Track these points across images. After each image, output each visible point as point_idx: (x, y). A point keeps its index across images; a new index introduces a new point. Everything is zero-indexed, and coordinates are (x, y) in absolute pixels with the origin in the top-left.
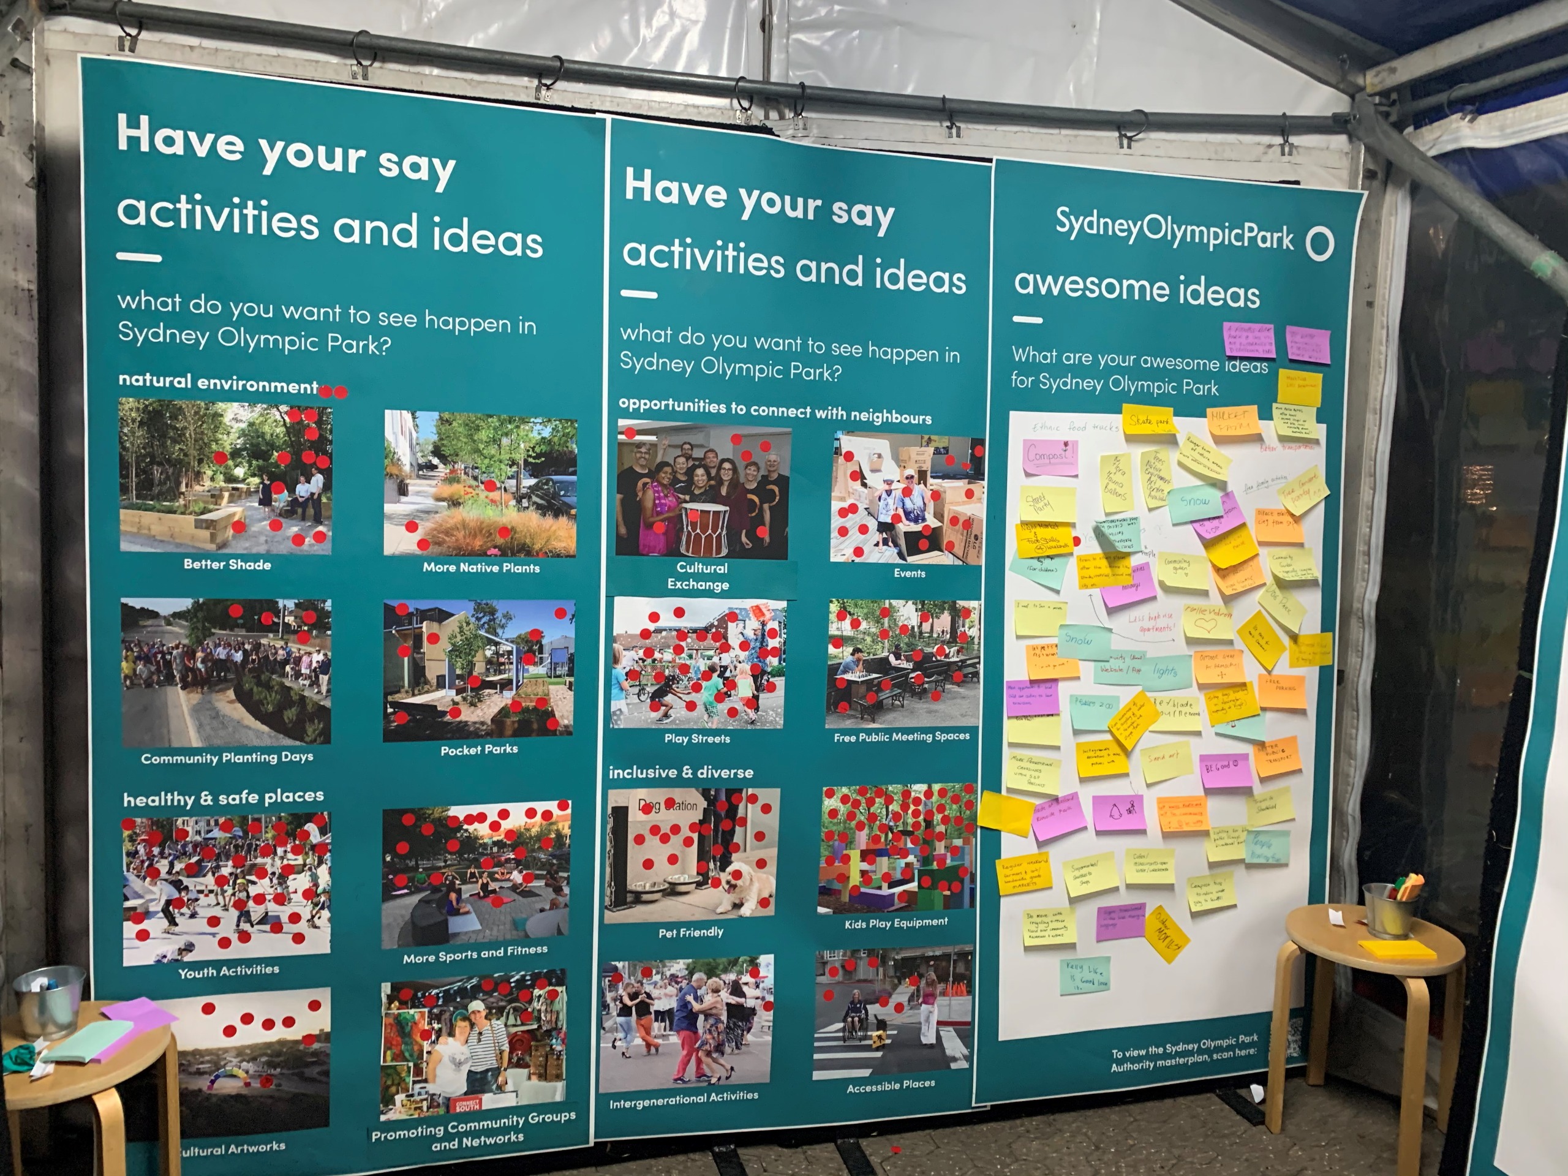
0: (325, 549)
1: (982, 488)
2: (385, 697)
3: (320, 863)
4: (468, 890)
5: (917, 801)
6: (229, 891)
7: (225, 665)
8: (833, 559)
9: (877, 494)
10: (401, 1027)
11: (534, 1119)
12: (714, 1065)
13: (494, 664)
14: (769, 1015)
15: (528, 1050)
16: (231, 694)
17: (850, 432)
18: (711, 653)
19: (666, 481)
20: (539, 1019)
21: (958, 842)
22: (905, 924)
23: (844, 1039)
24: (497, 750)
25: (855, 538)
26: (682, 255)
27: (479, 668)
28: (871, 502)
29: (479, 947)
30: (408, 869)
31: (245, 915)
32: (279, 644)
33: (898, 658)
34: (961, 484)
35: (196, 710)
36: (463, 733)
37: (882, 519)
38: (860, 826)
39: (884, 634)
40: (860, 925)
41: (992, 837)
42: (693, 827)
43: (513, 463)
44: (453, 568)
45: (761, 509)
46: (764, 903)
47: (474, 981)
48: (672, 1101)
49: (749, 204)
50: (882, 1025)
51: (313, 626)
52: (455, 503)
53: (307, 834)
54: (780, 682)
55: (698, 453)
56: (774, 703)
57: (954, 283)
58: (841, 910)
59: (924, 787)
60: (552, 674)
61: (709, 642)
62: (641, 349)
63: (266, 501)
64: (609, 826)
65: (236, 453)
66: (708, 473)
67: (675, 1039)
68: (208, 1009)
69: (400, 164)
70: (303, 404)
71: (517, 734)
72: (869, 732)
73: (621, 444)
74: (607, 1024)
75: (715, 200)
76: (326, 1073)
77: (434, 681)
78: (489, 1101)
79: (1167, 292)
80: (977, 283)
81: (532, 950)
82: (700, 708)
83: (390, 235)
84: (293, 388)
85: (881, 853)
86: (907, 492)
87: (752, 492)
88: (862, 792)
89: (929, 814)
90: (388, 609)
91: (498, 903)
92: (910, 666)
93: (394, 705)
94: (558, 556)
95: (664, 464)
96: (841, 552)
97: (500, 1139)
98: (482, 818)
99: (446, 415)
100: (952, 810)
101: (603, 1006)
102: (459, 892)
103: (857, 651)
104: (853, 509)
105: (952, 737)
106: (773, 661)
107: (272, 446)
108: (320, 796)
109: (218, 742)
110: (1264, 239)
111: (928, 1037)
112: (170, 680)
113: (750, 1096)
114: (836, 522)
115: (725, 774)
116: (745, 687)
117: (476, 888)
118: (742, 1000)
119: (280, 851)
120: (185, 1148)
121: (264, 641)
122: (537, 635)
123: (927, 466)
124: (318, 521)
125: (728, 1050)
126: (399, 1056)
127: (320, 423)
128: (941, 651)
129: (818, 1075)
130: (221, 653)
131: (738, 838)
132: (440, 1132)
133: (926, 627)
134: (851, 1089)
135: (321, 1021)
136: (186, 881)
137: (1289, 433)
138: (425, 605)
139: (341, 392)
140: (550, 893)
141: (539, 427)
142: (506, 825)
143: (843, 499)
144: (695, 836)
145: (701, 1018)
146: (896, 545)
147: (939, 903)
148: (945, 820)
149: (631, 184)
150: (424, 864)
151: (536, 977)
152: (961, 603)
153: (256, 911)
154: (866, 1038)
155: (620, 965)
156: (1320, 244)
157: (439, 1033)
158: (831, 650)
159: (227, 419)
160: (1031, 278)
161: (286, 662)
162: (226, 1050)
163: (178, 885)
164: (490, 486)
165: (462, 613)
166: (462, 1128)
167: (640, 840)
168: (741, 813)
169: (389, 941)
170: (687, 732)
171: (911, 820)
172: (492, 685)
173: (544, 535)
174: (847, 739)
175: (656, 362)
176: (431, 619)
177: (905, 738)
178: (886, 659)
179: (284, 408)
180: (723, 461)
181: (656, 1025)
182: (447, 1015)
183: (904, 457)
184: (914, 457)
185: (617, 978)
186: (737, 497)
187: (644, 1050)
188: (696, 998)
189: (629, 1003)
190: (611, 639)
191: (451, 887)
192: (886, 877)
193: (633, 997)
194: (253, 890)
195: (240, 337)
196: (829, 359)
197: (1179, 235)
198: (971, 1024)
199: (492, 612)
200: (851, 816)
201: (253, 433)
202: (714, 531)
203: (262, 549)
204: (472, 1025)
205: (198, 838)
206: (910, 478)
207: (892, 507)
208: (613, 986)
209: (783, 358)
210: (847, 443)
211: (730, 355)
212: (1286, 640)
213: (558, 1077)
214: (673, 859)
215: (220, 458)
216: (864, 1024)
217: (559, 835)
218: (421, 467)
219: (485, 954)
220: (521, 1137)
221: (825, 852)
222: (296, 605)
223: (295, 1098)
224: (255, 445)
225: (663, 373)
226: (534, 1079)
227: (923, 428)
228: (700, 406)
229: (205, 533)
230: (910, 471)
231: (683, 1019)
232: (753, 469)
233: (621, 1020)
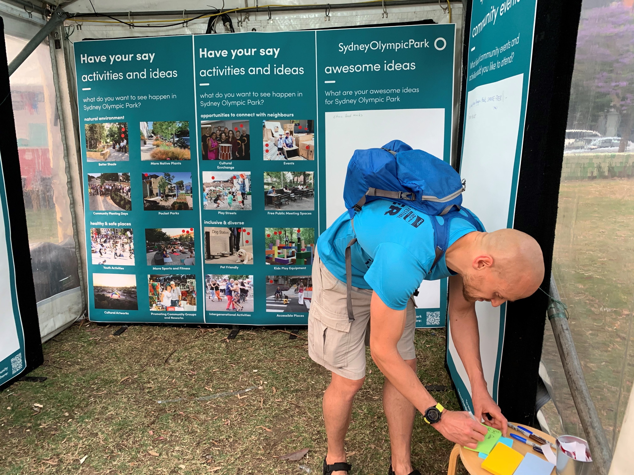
0: (128, 159)
1: (315, 136)
2: (144, 198)
3: (131, 242)
4: (169, 251)
6: (112, 247)
7: (107, 190)
8: (264, 160)
9: (277, 139)
10: (153, 286)
12: (237, 306)
13: (171, 190)
15: (186, 296)
16: (110, 197)
17: (267, 120)
18: (229, 188)
19: (214, 138)
20: (189, 288)
21: (309, 246)
22: (292, 269)
23: (275, 300)
24: (173, 214)
25: (270, 153)
26: (216, 72)
27: (167, 191)
28: (276, 141)
29: (172, 267)
30: (153, 245)
31: (116, 254)
32: (119, 184)
33: (286, 189)
34: (305, 135)
35: (103, 201)
36: (163, 208)
37: (279, 147)
38: (277, 239)
39: (281, 182)
40: (279, 268)
43: (172, 134)
44: (158, 164)
45: (241, 145)
47: (172, 276)
48: (226, 315)
49: (234, 54)
50: (287, 297)
51: (126, 180)
52: (158, 146)
53: (128, 234)
55: (223, 129)
56: (249, 203)
57: (300, 71)
58: (272, 263)
59: (297, 229)
60: (187, 193)
62: (206, 100)
63: (114, 148)
64: (205, 237)
65: (107, 136)
66: (226, 135)
67: (226, 298)
69: (141, 56)
70: (121, 122)
71: (178, 209)
72: (278, 212)
74: (207, 292)
75: (225, 55)
76: (136, 297)
77: (155, 195)
78: (177, 309)
79: (380, 67)
80: (310, 71)
81: (186, 269)
82: (227, 204)
83: (140, 76)
84: (119, 118)
85: (284, 248)
86: (287, 138)
87: (238, 140)
88: (277, 229)
90: (143, 175)
91: (176, 255)
92: (290, 192)
93: (146, 200)
94: (186, 160)
95: (214, 133)
96: (267, 157)
99: (155, 122)
101: (206, 287)
102: (166, 251)
103: (273, 187)
104: (270, 144)
105: (305, 214)
107: (115, 134)
108: (130, 224)
109: (108, 210)
110: (417, 45)
111: (301, 302)
112: (97, 193)
113: (248, 315)
114: (265, 148)
115: (236, 223)
116: (240, 198)
117: (171, 251)
118: (244, 287)
121: (116, 184)
122: (182, 182)
123: (293, 130)
124: (126, 152)
125: (241, 302)
126: (153, 294)
129: (268, 310)
130: (107, 187)
132: (165, 314)
133: (295, 180)
134: (278, 315)
135: (134, 283)
136: (104, 244)
138: (152, 174)
139: (130, 118)
140: (189, 253)
141: (178, 124)
142: (177, 234)
143: (267, 141)
145: (233, 292)
146: (284, 155)
147: (303, 263)
149: (201, 53)
150: (156, 244)
151: (187, 276)
152: (307, 172)
154: (282, 301)
155: (210, 275)
156: (440, 44)
157: (163, 289)
158: (265, 186)
159: (105, 127)
160: (330, 68)
161: (121, 189)
162: (114, 287)
163: (102, 245)
164: (167, 141)
166: (170, 314)
167: (213, 241)
169: (149, 263)
170: (224, 211)
172: (171, 196)
173: (182, 154)
174: (272, 213)
175: (210, 104)
176: (154, 177)
177: (290, 214)
178: (283, 189)
180: (230, 131)
181: (221, 293)
182: (165, 285)
183: (285, 127)
184: (288, 127)
185: (209, 279)
186: (234, 142)
187: (218, 300)
188: (231, 286)
189: (213, 286)
191: (164, 250)
192: (286, 255)
193: (214, 285)
194: (117, 248)
195: (107, 106)
196: (260, 98)
197: (384, 47)
199: (169, 176)
200: (274, 236)
201: (111, 130)
203: (114, 160)
204: (172, 288)
205: (105, 234)
207: (282, 143)
208: (208, 281)
209: (245, 99)
210: (267, 124)
211: (230, 99)
213: (195, 304)
215: (104, 137)
216: (281, 297)
217: (191, 238)
218: (149, 137)
219: (174, 269)
221: (267, 247)
222: (122, 174)
223: (130, 302)
224: (111, 133)
225: (212, 106)
226: (188, 304)
227: (290, 118)
228: (222, 115)
229: (102, 157)
230: (287, 132)
231: (229, 292)
232: (238, 133)
233: (211, 291)
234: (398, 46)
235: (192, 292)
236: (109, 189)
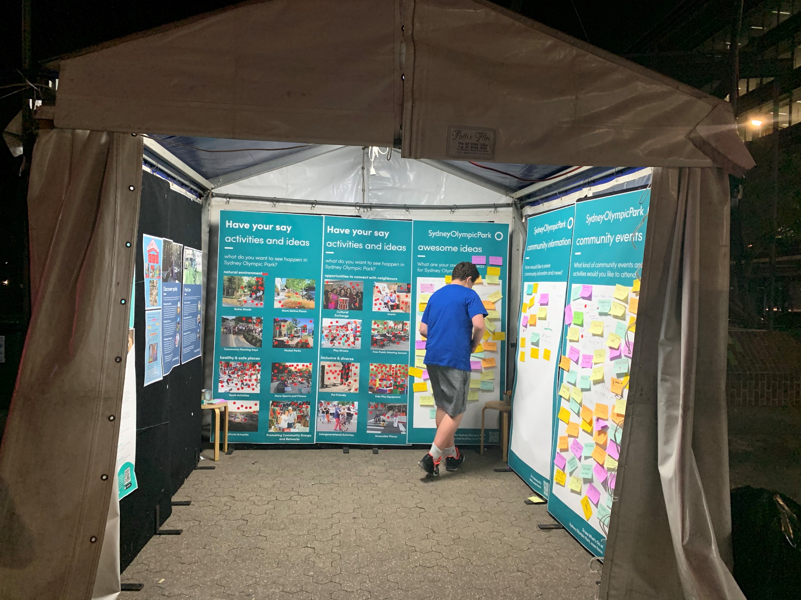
0: (262, 306)
1: (410, 295)
2: (274, 337)
3: (258, 373)
4: (289, 381)
5: (393, 368)
6: (240, 378)
7: (240, 330)
8: (373, 310)
9: (384, 296)
10: (274, 411)
11: (302, 435)
12: (344, 427)
13: (296, 332)
14: (356, 416)
15: (301, 420)
16: (242, 336)
17: (377, 282)
18: (344, 331)
19: (335, 293)
20: (304, 412)
21: (404, 379)
22: (390, 397)
23: (374, 423)
24: (296, 351)
25: (378, 306)
26: (340, 244)
27: (293, 333)
29: (291, 395)
30: (277, 376)
31: (243, 383)
32: (252, 326)
33: (388, 334)
34: (405, 294)
35: (235, 339)
36: (289, 347)
37: (385, 302)
38: (379, 373)
39: (385, 328)
40: (379, 397)
41: (412, 378)
42: (340, 371)
43: (302, 289)
44: (288, 311)
45: (357, 299)
46: (356, 390)
47: (290, 402)
48: (334, 435)
49: (355, 233)
50: (384, 421)
51: (259, 323)
52: (289, 297)
53: (256, 367)
54: (360, 338)
55: (342, 287)
56: (358, 344)
57: (403, 248)
58: (374, 392)
60: (309, 335)
61: (344, 329)
62: (330, 264)
63: (251, 297)
64: (321, 369)
65: (245, 287)
66: (344, 291)
67: (334, 420)
68: (234, 403)
69: (280, 228)
70: (259, 277)
71: (301, 348)
72: (381, 351)
73: (325, 285)
74: (319, 415)
75: (347, 232)
76: (258, 420)
77: (283, 335)
78: (292, 430)
79: (457, 249)
80: (408, 248)
81: (303, 396)
82: (341, 344)
83: (278, 242)
84: (257, 273)
85: (384, 380)
86: (391, 295)
87: (354, 295)
88: (380, 365)
89: (396, 371)
90: (275, 319)
91: (296, 385)
92: (392, 336)
93: (275, 340)
94: (311, 309)
95: (335, 289)
96: (375, 309)
97: (294, 439)
98: (293, 366)
99: (288, 279)
100: (402, 371)
101: (318, 411)
102: (287, 382)
103: (378, 332)
104: (378, 299)
105: (402, 353)
106: (358, 334)
107: (253, 285)
108: (259, 359)
109: (239, 346)
110: (483, 236)
111: (395, 425)
112: (230, 333)
113: (352, 435)
114: (374, 302)
115: (347, 359)
116: (352, 339)
117: (291, 381)
118: (350, 412)
119: (250, 370)
120: (229, 433)
121: (249, 325)
122: (306, 326)
123: (396, 290)
124: (261, 301)
125: (347, 424)
126: (273, 418)
127: (262, 280)
128: (399, 333)
129: (368, 432)
130: (241, 328)
131: (350, 374)
132: (281, 436)
133: (396, 327)
134: (376, 436)
135: (257, 408)
136: (232, 375)
137: (490, 282)
138: (282, 319)
139: (267, 274)
140: (307, 384)
141: (307, 281)
142: (298, 368)
143: (376, 297)
144: (340, 373)
145: (341, 415)
146: (388, 308)
147: (398, 393)
148: (400, 373)
149: (329, 229)
150: (280, 375)
151: (303, 403)
152: (405, 322)
153: (245, 383)
154: (380, 424)
155: (322, 401)
156: (499, 236)
157: (282, 413)
158: (372, 331)
159: (244, 280)
160: (422, 247)
161: (253, 330)
162: (237, 412)
163: (230, 376)
164: (297, 294)
165: (290, 321)
166: (286, 436)
167: (327, 373)
168: (351, 368)
169: (272, 391)
170: (339, 349)
171: (392, 372)
172: (296, 337)
173: (308, 304)
174: (376, 352)
175: (333, 267)
176: (283, 322)
177: (390, 353)
178: (386, 334)
179: (255, 278)
180: (348, 288)
181: (330, 416)
183: (390, 287)
184: (393, 288)
185: (322, 404)
186: (351, 296)
187: (328, 422)
188: (339, 410)
189: (324, 411)
190: (322, 327)
191: (286, 381)
192: (385, 385)
193: (325, 409)
194: (245, 378)
195: (247, 263)
196: (372, 266)
197: (460, 235)
198: (406, 423)
199: (296, 321)
200: (377, 370)
201: (249, 283)
202: (346, 304)
203: (250, 306)
204: (289, 412)
205: (234, 366)
206: (392, 292)
207: (387, 299)
208: (320, 407)
209: (362, 266)
210: (377, 284)
211: (350, 265)
212: (491, 334)
213: (308, 426)
214: (335, 378)
215: (242, 288)
216: (379, 420)
217: (309, 371)
218: (282, 290)
219: (292, 396)
220: (299, 439)
221: (370, 379)
222: (256, 318)
223: (251, 424)
224: (249, 285)
225: (335, 269)
226: (302, 426)
227: (395, 281)
228: (343, 276)
229: (239, 303)
230: (392, 291)
231: (337, 415)
232: (355, 290)
233: (322, 414)
234: (470, 235)
235: (306, 416)
236: (242, 329)
